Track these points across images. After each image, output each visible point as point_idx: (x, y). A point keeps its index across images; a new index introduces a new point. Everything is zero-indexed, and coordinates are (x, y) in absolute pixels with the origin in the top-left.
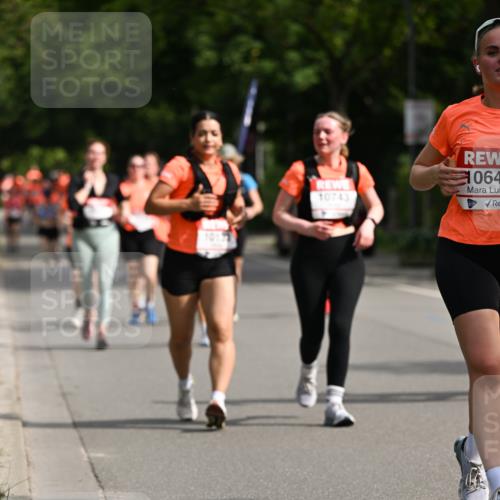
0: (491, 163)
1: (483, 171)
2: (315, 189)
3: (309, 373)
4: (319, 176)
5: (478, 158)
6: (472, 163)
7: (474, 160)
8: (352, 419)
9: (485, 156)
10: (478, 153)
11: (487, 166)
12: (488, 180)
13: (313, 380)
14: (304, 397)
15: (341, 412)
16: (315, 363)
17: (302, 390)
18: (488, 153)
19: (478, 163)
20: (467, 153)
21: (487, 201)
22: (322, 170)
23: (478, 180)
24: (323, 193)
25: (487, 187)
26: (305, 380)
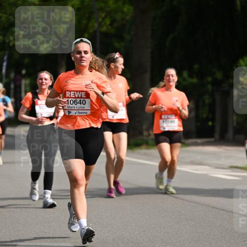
0: (77, 96)
1: (74, 99)
2: (38, 105)
3: (35, 186)
4: (39, 99)
5: (72, 94)
6: (69, 96)
7: (70, 95)
8: (56, 203)
9: (74, 94)
10: (72, 93)
11: (75, 98)
12: (76, 103)
13: (37, 189)
14: (33, 196)
15: (50, 201)
16: (37, 181)
17: (32, 193)
18: (76, 93)
19: (72, 96)
20: (67, 92)
21: (75, 111)
22: (40, 96)
23: (72, 103)
24: (41, 106)
25: (75, 106)
26: (33, 188)
